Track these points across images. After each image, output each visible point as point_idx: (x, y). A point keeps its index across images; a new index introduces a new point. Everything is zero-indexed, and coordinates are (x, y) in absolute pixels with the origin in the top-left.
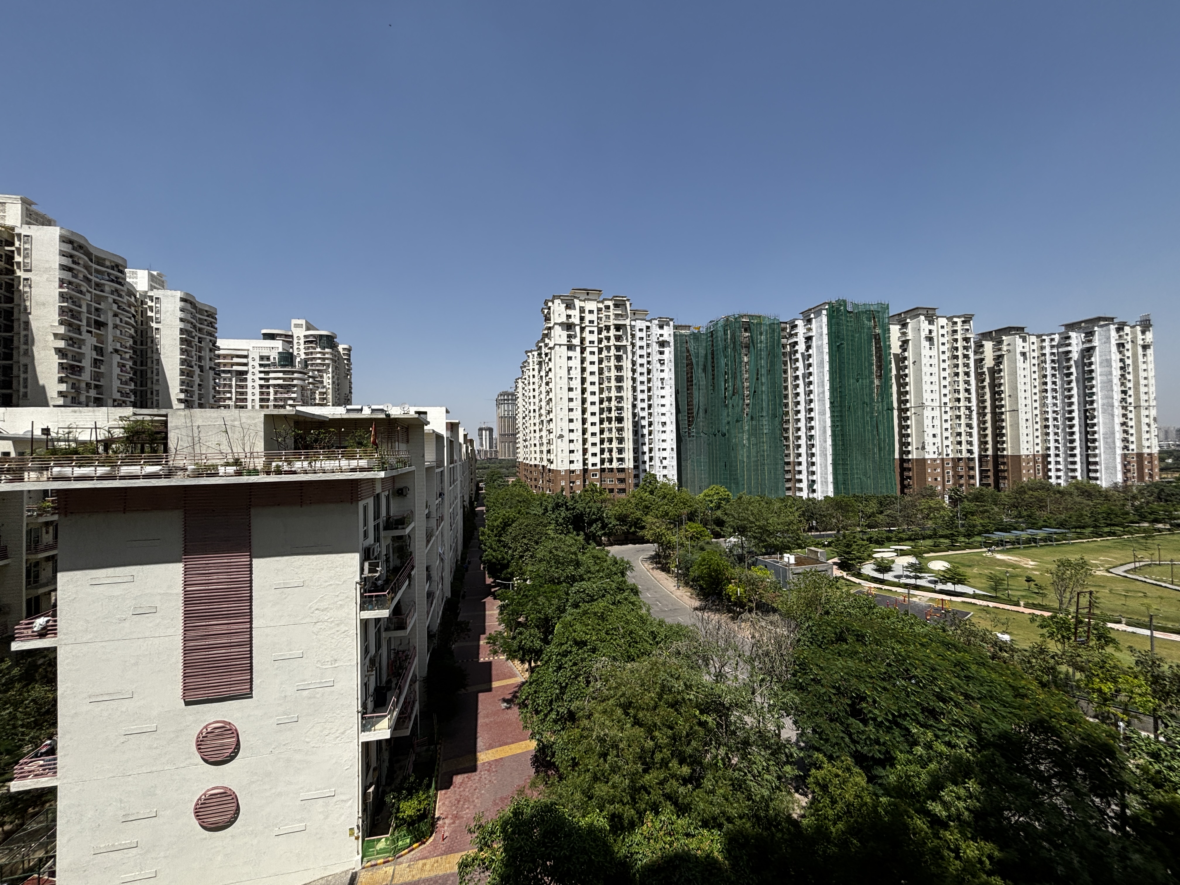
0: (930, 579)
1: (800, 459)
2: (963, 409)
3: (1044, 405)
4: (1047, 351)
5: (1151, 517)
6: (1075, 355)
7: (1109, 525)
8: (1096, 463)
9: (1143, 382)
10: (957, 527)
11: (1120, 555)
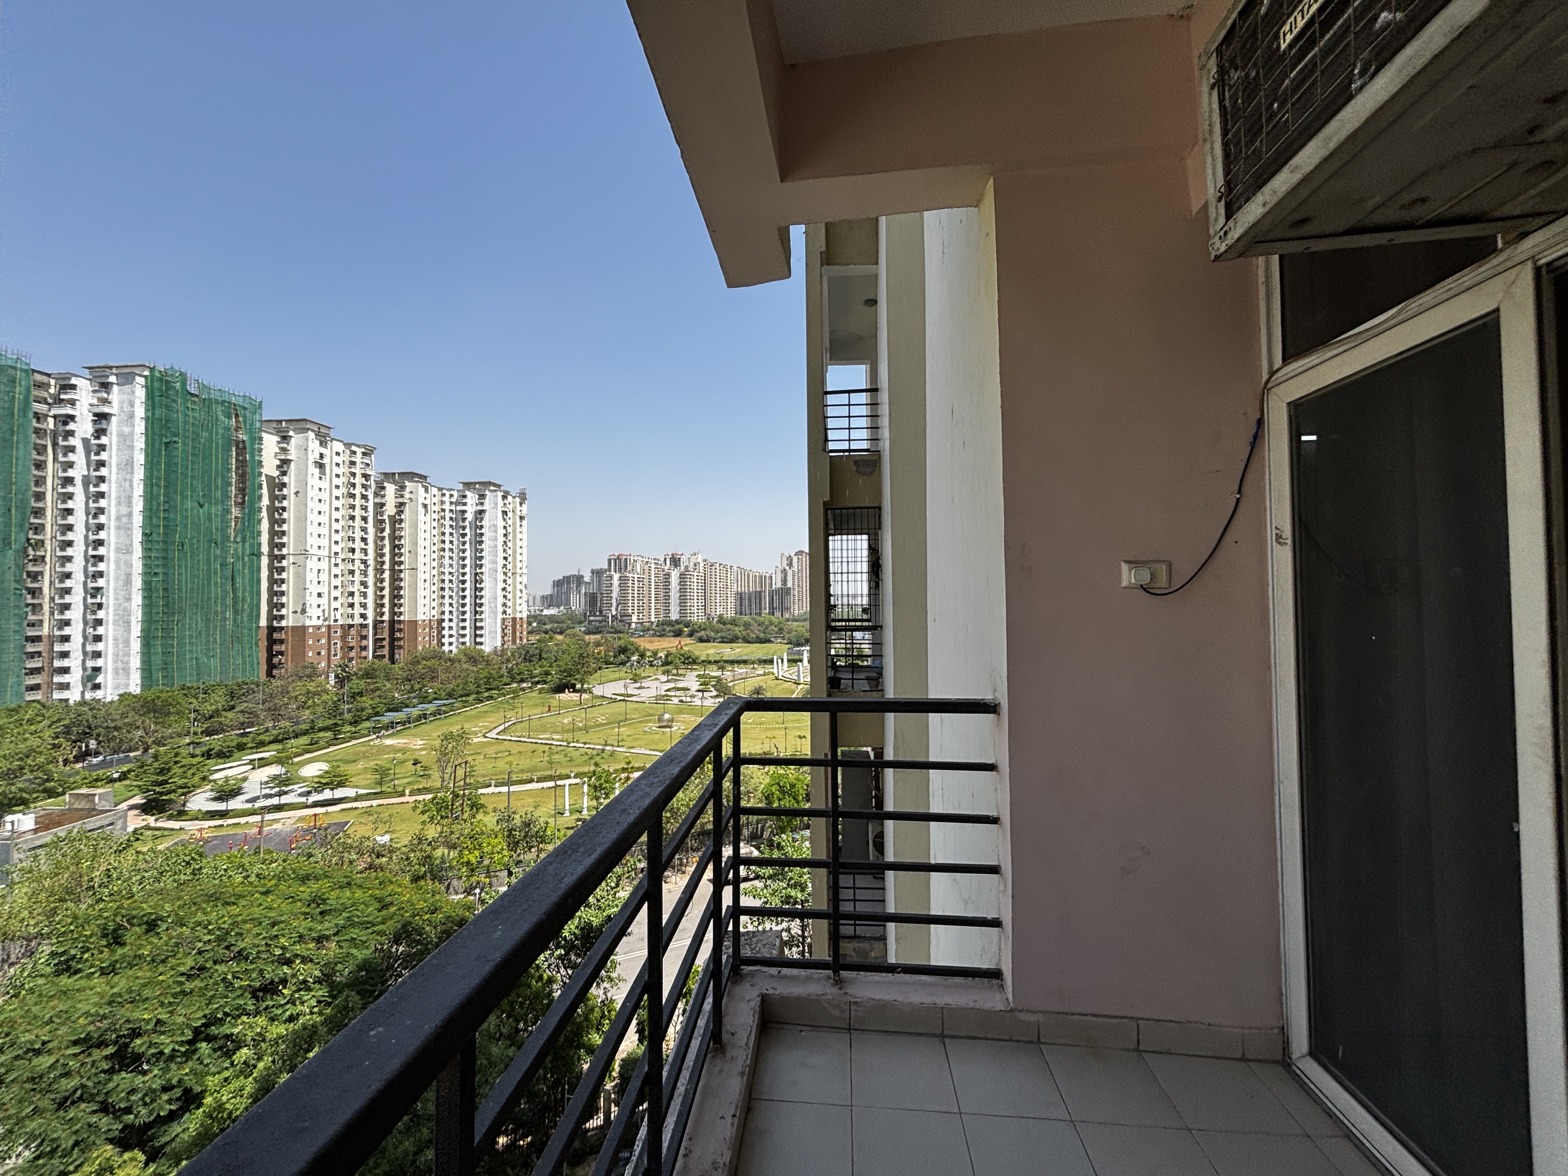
0: (300, 791)
1: (67, 631)
2: (357, 563)
3: (441, 565)
4: (447, 507)
5: (519, 678)
6: (470, 516)
7: (488, 690)
8: (481, 628)
9: (519, 551)
10: (342, 714)
11: (495, 718)
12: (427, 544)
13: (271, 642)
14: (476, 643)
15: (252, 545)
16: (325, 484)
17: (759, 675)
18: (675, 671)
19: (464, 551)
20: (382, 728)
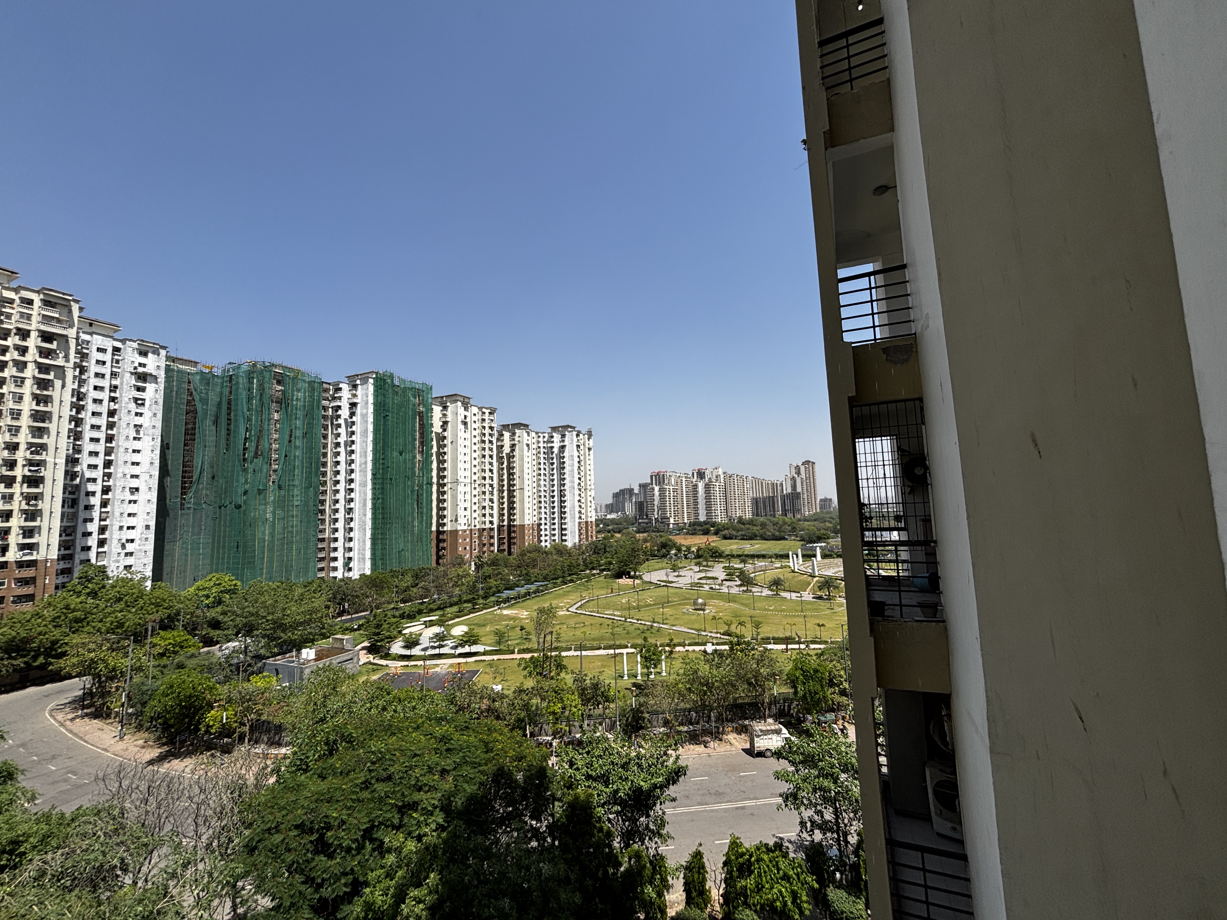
0: (451, 645)
1: (337, 535)
2: (487, 486)
3: (539, 485)
4: (541, 445)
5: (590, 566)
6: (556, 450)
7: (570, 575)
8: (565, 529)
9: (588, 473)
10: (477, 591)
11: (574, 597)
12: (530, 471)
13: (439, 541)
14: (562, 540)
15: (427, 478)
16: (468, 435)
17: (776, 568)
18: (705, 563)
19: (553, 475)
20: (501, 602)
